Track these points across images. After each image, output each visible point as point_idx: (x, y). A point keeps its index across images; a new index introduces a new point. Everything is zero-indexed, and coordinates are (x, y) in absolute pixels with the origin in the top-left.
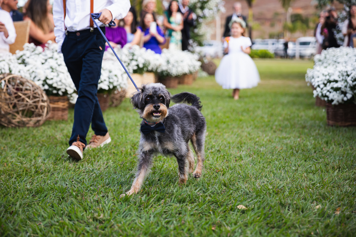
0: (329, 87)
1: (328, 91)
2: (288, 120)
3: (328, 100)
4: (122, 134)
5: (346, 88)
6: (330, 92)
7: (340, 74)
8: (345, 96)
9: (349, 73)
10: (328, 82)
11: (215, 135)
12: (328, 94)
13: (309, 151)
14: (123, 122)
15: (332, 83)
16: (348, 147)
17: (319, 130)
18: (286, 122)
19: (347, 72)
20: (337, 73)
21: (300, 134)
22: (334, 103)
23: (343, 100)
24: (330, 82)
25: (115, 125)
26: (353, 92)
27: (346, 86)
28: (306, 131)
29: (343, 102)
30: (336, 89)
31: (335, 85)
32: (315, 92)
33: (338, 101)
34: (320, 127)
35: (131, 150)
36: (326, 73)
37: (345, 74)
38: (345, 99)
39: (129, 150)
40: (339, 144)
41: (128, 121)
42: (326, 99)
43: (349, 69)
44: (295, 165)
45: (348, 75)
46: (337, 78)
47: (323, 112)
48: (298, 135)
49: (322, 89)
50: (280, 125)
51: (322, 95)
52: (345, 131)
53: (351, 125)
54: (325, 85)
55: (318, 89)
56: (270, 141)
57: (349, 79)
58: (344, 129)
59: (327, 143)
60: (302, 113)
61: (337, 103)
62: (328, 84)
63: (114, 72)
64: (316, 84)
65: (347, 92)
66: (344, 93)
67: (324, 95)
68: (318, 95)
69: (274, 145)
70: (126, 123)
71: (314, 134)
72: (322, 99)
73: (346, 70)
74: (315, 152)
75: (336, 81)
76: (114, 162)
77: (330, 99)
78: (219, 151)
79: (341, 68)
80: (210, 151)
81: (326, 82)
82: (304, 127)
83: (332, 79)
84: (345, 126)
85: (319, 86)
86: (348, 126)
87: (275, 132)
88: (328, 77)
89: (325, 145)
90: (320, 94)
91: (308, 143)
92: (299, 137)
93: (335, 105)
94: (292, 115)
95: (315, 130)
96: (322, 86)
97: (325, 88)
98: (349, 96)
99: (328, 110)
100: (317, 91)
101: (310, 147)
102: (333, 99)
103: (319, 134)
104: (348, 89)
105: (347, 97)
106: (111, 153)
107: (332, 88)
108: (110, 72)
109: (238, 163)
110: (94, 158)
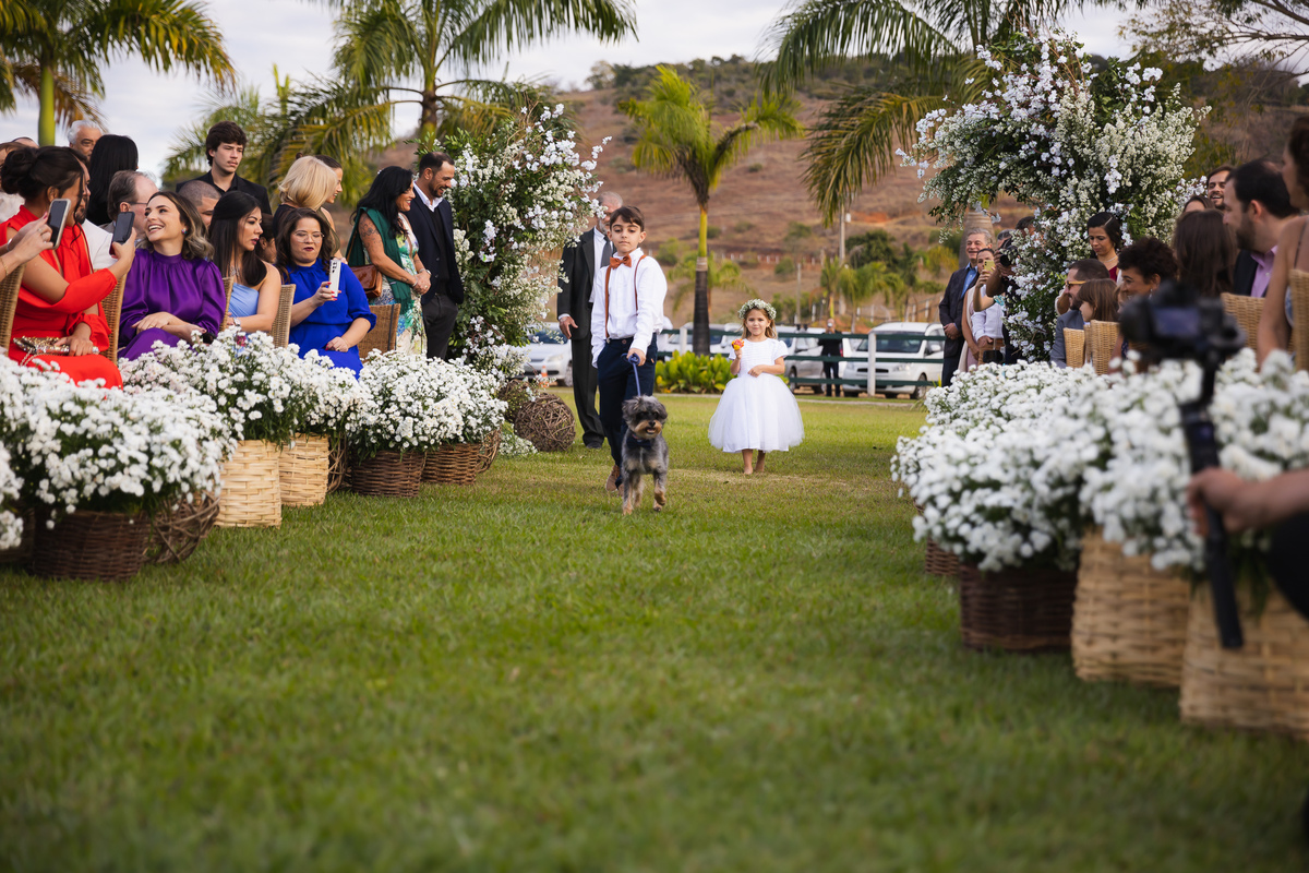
0: (967, 506)
1: (966, 520)
2: (821, 623)
3: (966, 553)
4: (187, 668)
5: (1027, 511)
6: (973, 525)
7: (1008, 460)
8: (1026, 539)
9: (1038, 456)
10: (965, 487)
11: (546, 677)
12: (964, 530)
13: (889, 742)
14: (196, 624)
15: (979, 493)
16: (1033, 732)
17: (932, 664)
18: (814, 633)
19: (1031, 452)
20: (997, 456)
21: (863, 678)
22: (988, 563)
23: (1017, 554)
24: (971, 485)
25: (162, 633)
26: (1054, 525)
27: (1028, 505)
28: (884, 666)
29: (1019, 564)
30: (996, 515)
31: (992, 499)
32: (918, 522)
33: (1000, 559)
34: (937, 651)
35: (215, 731)
36: (959, 454)
37: (1025, 459)
38: (1026, 550)
39: (208, 734)
40: (1001, 719)
41: (218, 620)
42: (958, 548)
43: (1040, 440)
44: (834, 798)
45: (1036, 465)
46: (997, 474)
47: (947, 597)
48: (853, 680)
49: (944, 511)
50: (789, 643)
51: (945, 533)
52: (1026, 668)
53: (1046, 649)
54: (956, 497)
55: (931, 512)
56: (747, 702)
57: (1038, 478)
58: (1023, 660)
59: (957, 714)
60: (877, 600)
61: (997, 567)
62: (966, 494)
63: (172, 432)
64: (924, 494)
65: (1034, 524)
66: (1023, 529)
67: (951, 533)
68: (930, 532)
69: (764, 717)
70: (207, 627)
71: (912, 677)
72: (946, 547)
73: (1027, 444)
74: (912, 748)
75: (995, 485)
76: (143, 782)
77: (972, 548)
78: (554, 740)
79: (1014, 436)
80: (523, 738)
81: (957, 486)
82: (877, 653)
83: (979, 475)
84: (1024, 652)
85: (932, 500)
86: (1034, 652)
87: (770, 668)
88: (964, 470)
89: (948, 722)
90: (937, 531)
91: (889, 715)
92: (856, 690)
93: (990, 573)
94: (838, 607)
95: (917, 666)
96: (944, 501)
97: (953, 510)
98: (1040, 540)
99: (965, 589)
100: (926, 521)
101: (894, 728)
102: (984, 549)
103: (929, 680)
104: (1036, 516)
105: (1032, 544)
106: (132, 745)
107: (980, 509)
108: (155, 430)
109: (621, 788)
110: (65, 764)
